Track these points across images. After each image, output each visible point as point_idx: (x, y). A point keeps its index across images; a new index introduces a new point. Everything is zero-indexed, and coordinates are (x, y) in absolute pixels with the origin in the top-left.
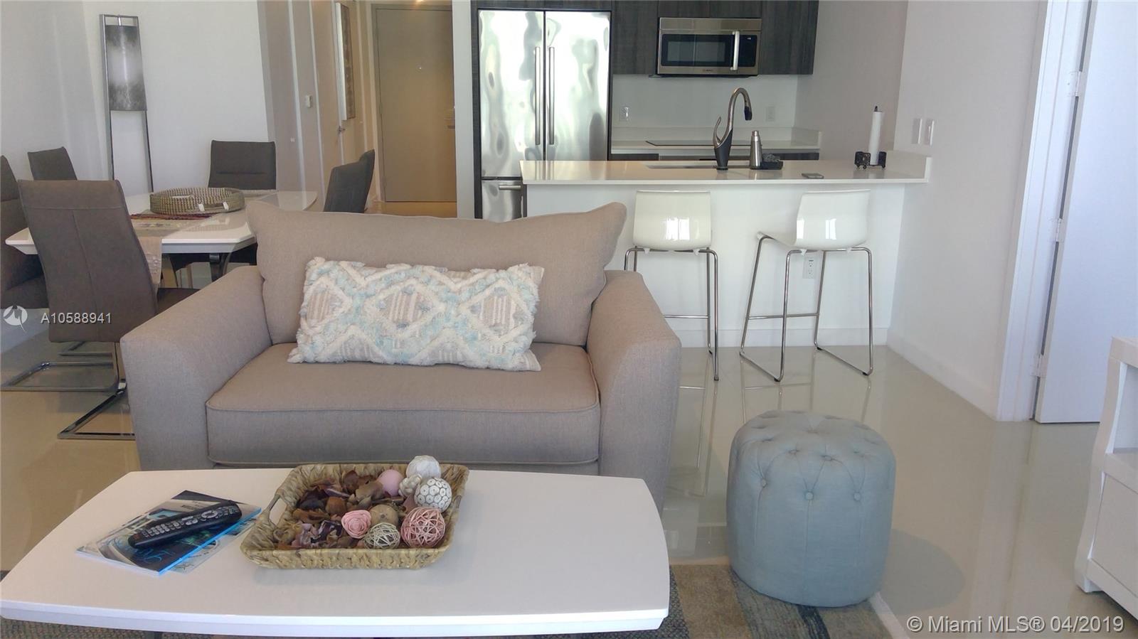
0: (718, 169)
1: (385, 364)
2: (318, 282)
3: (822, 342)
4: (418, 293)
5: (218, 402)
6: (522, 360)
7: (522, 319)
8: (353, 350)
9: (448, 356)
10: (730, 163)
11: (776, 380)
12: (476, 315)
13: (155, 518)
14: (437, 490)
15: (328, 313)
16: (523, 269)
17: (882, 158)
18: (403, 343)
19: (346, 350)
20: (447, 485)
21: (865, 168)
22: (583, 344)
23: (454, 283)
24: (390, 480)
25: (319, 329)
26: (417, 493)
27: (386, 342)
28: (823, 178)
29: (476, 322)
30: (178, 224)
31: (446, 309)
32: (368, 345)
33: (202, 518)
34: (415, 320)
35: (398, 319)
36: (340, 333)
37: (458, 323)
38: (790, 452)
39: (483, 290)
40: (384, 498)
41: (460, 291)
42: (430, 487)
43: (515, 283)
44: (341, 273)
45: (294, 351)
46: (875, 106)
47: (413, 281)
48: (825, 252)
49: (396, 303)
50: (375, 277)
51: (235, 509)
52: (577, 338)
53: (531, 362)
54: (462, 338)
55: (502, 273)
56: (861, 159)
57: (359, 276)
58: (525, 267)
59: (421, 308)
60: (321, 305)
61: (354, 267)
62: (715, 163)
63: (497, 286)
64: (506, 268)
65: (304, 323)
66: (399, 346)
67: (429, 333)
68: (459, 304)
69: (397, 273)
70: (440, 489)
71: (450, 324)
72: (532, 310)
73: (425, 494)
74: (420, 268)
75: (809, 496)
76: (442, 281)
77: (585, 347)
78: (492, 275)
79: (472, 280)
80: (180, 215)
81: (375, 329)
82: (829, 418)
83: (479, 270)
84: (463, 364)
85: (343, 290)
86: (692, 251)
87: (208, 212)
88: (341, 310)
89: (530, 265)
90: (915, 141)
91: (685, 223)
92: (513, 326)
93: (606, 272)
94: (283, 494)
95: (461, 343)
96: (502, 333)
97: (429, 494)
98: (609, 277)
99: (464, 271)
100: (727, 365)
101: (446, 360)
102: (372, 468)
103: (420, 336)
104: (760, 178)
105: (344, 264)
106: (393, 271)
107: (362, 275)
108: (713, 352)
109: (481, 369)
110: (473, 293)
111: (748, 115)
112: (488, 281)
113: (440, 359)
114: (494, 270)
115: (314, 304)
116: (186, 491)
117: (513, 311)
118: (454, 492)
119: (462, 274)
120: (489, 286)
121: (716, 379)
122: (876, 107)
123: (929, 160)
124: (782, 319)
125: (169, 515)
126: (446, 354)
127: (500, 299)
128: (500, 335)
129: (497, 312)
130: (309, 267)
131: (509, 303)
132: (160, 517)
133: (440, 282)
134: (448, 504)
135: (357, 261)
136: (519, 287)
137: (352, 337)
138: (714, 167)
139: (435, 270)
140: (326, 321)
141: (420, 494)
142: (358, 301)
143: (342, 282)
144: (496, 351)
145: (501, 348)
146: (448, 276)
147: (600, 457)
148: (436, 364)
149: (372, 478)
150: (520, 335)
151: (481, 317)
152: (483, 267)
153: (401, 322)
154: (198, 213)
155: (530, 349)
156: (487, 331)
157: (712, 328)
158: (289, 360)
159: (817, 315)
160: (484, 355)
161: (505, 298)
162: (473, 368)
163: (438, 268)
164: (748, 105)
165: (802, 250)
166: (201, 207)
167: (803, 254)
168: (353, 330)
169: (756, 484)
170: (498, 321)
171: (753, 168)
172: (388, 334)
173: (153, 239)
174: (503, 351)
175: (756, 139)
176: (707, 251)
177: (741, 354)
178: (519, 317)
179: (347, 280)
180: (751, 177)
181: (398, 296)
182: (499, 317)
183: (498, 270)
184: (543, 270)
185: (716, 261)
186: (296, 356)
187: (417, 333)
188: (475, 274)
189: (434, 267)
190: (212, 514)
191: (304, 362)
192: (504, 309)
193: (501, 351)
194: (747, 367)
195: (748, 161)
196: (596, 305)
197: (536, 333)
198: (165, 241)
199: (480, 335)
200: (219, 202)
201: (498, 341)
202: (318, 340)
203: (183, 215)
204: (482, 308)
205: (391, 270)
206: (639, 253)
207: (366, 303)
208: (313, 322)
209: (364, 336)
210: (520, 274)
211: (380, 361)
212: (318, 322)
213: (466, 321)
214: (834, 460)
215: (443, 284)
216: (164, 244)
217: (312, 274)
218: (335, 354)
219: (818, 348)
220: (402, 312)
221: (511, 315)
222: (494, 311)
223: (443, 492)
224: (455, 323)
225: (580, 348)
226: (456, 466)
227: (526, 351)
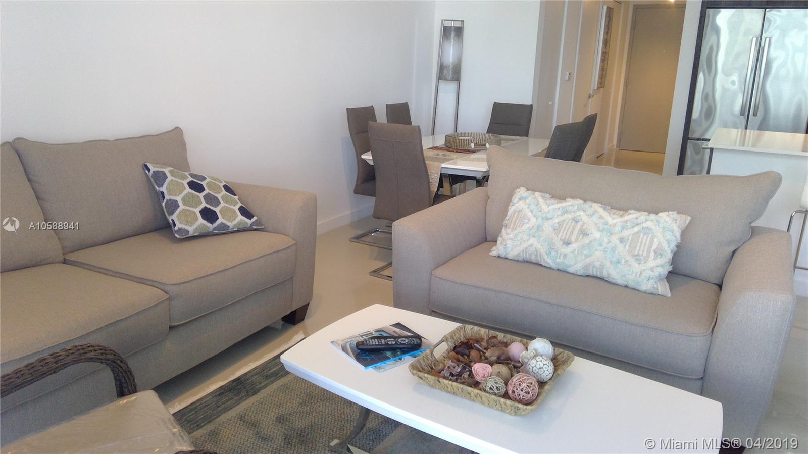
1: (550, 268)
2: (518, 205)
4: (583, 222)
5: (439, 272)
6: (656, 286)
7: (661, 254)
8: (531, 254)
9: (597, 272)
12: (623, 245)
13: (376, 334)
14: (542, 365)
15: (519, 226)
16: (671, 216)
18: (565, 256)
19: (526, 254)
20: (551, 364)
22: (717, 283)
23: (614, 220)
24: (516, 349)
25: (511, 236)
26: (528, 363)
27: (553, 253)
29: (622, 250)
30: (455, 155)
31: (601, 236)
32: (540, 253)
33: (398, 342)
34: (576, 240)
35: (565, 238)
36: (524, 241)
37: (608, 248)
39: (633, 227)
40: (508, 360)
41: (614, 225)
42: (537, 361)
43: (661, 225)
44: (534, 200)
45: (494, 248)
47: (581, 213)
49: (565, 228)
50: (555, 207)
51: (419, 341)
52: (714, 277)
53: (663, 289)
54: (609, 260)
55: (653, 216)
57: (545, 204)
58: (674, 214)
59: (582, 233)
60: (516, 221)
61: (543, 197)
63: (645, 225)
64: (656, 213)
65: (503, 231)
66: (562, 257)
67: (585, 252)
68: (611, 235)
69: (571, 205)
70: (544, 365)
71: (601, 248)
72: (672, 248)
73: (533, 365)
74: (590, 203)
76: (603, 215)
77: (720, 286)
78: (643, 216)
79: (626, 218)
80: (460, 150)
81: (547, 243)
83: (634, 211)
84: (607, 279)
85: (532, 211)
87: (476, 149)
88: (527, 226)
89: (679, 213)
92: (653, 258)
93: (752, 226)
94: (447, 340)
95: (608, 264)
96: (642, 262)
97: (536, 366)
98: (755, 231)
99: (623, 210)
101: (595, 274)
102: (509, 338)
103: (578, 253)
105: (537, 194)
106: (569, 203)
107: (547, 204)
109: (621, 286)
110: (623, 228)
112: (639, 221)
113: (590, 273)
114: (646, 213)
115: (513, 218)
116: (399, 323)
117: (654, 247)
118: (555, 370)
119: (621, 212)
120: (639, 224)
125: (385, 335)
126: (595, 270)
127: (646, 237)
128: (639, 264)
129: (641, 245)
130: (515, 194)
131: (652, 241)
132: (380, 335)
133: (601, 216)
134: (548, 377)
135: (547, 193)
136: (664, 228)
137: (531, 245)
139: (601, 207)
140: (516, 232)
141: (530, 364)
142: (540, 221)
143: (533, 207)
144: (634, 275)
145: (639, 274)
146: (609, 213)
147: (704, 376)
148: (587, 276)
149: (506, 345)
150: (657, 266)
151: (627, 248)
152: (638, 210)
153: (566, 241)
154: (470, 149)
155: (665, 278)
156: (632, 260)
158: (490, 254)
160: (624, 276)
161: (650, 235)
162: (614, 284)
163: (603, 206)
166: (473, 145)
168: (532, 241)
170: (641, 253)
172: (556, 248)
173: (436, 164)
174: (640, 276)
178: (659, 253)
179: (537, 205)
181: (568, 222)
182: (642, 250)
183: (650, 213)
184: (689, 218)
186: (494, 252)
187: (577, 250)
188: (630, 214)
189: (600, 205)
190: (404, 341)
191: (499, 256)
192: (648, 243)
193: (638, 276)
196: (736, 254)
197: (673, 267)
198: (443, 165)
199: (623, 260)
200: (484, 143)
201: (636, 267)
202: (509, 243)
203: (463, 150)
204: (630, 241)
205: (569, 202)
207: (545, 223)
208: (509, 231)
209: (539, 246)
210: (667, 219)
211: (548, 266)
212: (512, 231)
213: (614, 249)
215: (603, 218)
216: (442, 168)
217: (515, 199)
218: (518, 255)
220: (569, 233)
221: (652, 249)
222: (639, 244)
223: (546, 368)
224: (605, 248)
225: (716, 286)
226: (566, 352)
227: (660, 279)
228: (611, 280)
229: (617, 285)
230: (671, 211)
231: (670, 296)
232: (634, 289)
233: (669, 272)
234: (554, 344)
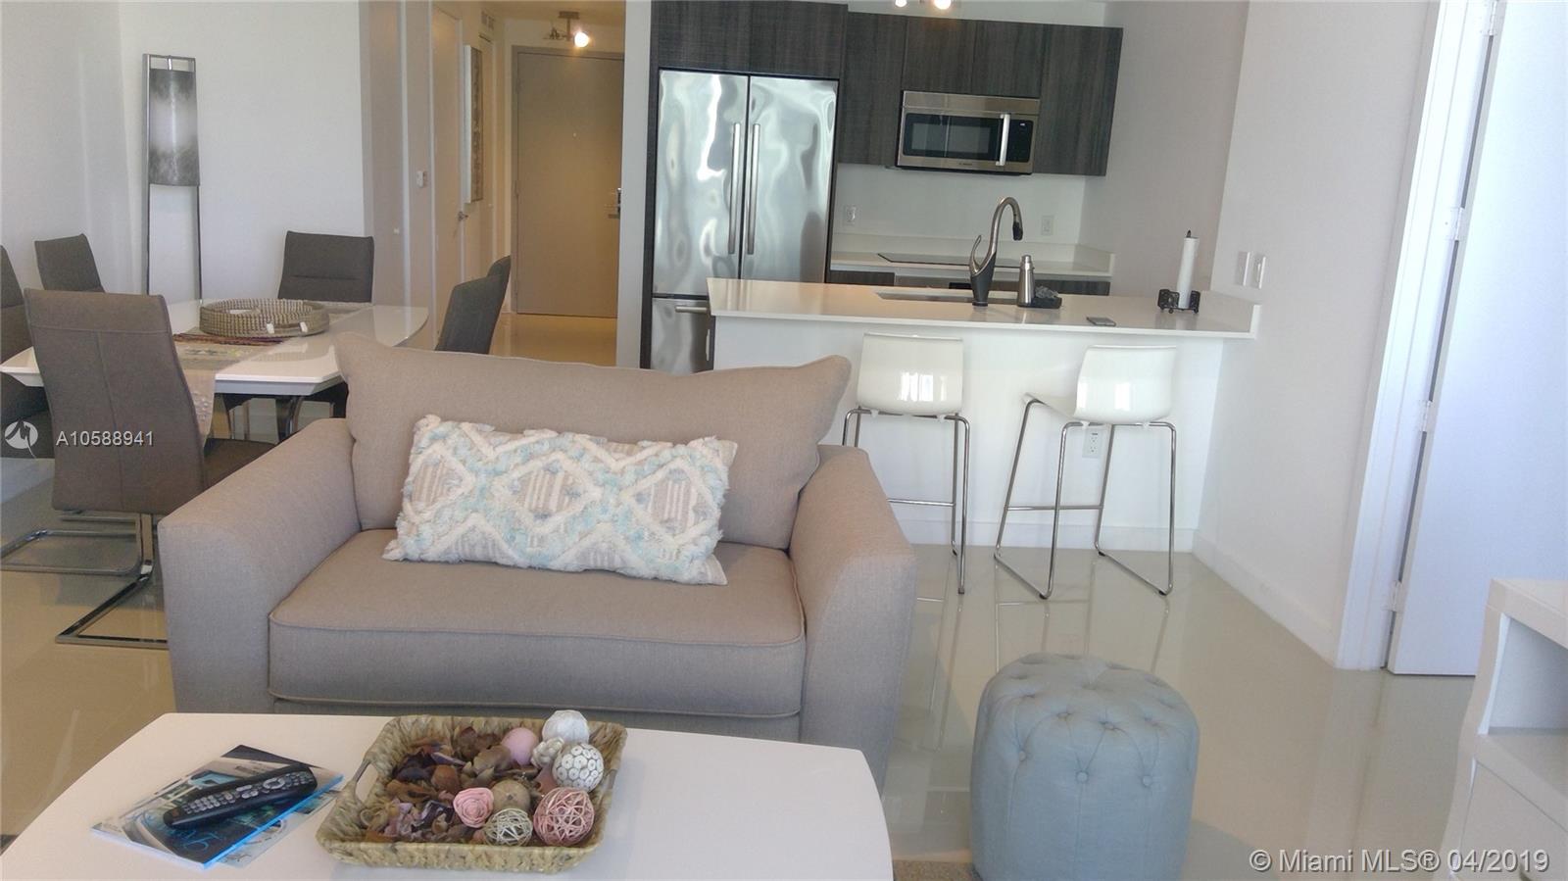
0: (974, 304)
1: (515, 567)
2: (430, 451)
3: (1106, 544)
4: (566, 472)
5: (286, 615)
6: (703, 570)
7: (705, 514)
8: (473, 546)
9: (602, 561)
10: (993, 294)
11: (1042, 597)
12: (642, 506)
13: (198, 784)
14: (585, 761)
15: (442, 494)
16: (709, 444)
17: (1195, 299)
18: (542, 539)
19: (463, 546)
20: (598, 756)
21: (1171, 311)
22: (784, 547)
23: (616, 460)
24: (520, 742)
25: (427, 515)
26: (556, 765)
27: (518, 538)
28: (1114, 326)
29: (644, 514)
30: (237, 351)
31: (603, 495)
32: (494, 540)
33: (264, 788)
34: (560, 508)
35: (537, 507)
36: (457, 522)
37: (618, 515)
38: (1059, 715)
39: (654, 473)
40: (512, 768)
41: (623, 472)
42: (574, 757)
43: (698, 464)
44: (463, 439)
45: (392, 544)
46: (1188, 230)
47: (559, 455)
48: (1113, 426)
49: (535, 484)
50: (509, 447)
51: (306, 775)
52: (778, 539)
53: (714, 573)
54: (622, 537)
55: (681, 449)
56: (1167, 299)
57: (487, 445)
58: (712, 442)
59: (568, 494)
60: (432, 483)
61: (480, 432)
62: (969, 293)
63: (672, 466)
64: (686, 442)
65: (407, 506)
66: (535, 543)
67: (580, 528)
68: (620, 490)
69: (537, 442)
70: (588, 760)
71: (606, 517)
72: (718, 501)
73: (568, 766)
74: (570, 436)
75: (1083, 776)
76: (599, 456)
77: (787, 551)
78: (666, 450)
79: (640, 456)
80: (242, 338)
81: (504, 520)
82: (1114, 667)
83: (649, 443)
84: (622, 571)
85: (464, 462)
86: (935, 417)
87: (279, 335)
88: (460, 491)
89: (719, 438)
90: (1240, 281)
91: (928, 379)
92: (693, 522)
93: (819, 446)
94: (374, 758)
95: (621, 543)
96: (677, 532)
97: (573, 767)
98: (824, 454)
99: (629, 443)
100: (978, 571)
101: (599, 565)
102: (496, 723)
103: (566, 531)
104: (1030, 321)
105: (466, 426)
106: (532, 439)
107: (491, 444)
108: (959, 552)
109: (647, 579)
110: (640, 475)
111: (1018, 233)
112: (663, 461)
113: (592, 564)
114: (670, 444)
115: (423, 479)
116: (241, 746)
117: (693, 502)
118: (607, 762)
119: (627, 447)
120: (662, 466)
121: (961, 592)
122: (1189, 232)
123: (1257, 309)
124: (1053, 511)
125: (221, 781)
126: (599, 559)
127: (677, 486)
128: (674, 535)
129: (671, 502)
130: (419, 429)
131: (688, 492)
132: (207, 782)
133: (596, 457)
134: (597, 781)
135: (484, 423)
136: (703, 468)
137: (473, 529)
138: (969, 300)
139: (591, 440)
140: (438, 505)
141: (560, 766)
142: (483, 479)
143: (463, 452)
144: (667, 557)
145: (675, 553)
146: (607, 450)
147: (802, 708)
148: (586, 570)
149: (495, 739)
150: (702, 535)
151: (649, 510)
152: (655, 439)
153: (541, 511)
154: (265, 336)
155: (714, 553)
156: (657, 528)
157: (959, 519)
158: (385, 556)
159: (1100, 507)
160: (652, 561)
161: (683, 483)
162: (634, 578)
163: (593, 437)
164: (1017, 221)
165: (1082, 422)
166: (270, 328)
167: (1084, 427)
168: (475, 519)
169: (1012, 755)
170: (673, 515)
171: (1022, 305)
172: (522, 527)
173: (203, 374)
174: (677, 557)
175: (1027, 266)
176: (955, 418)
177: (997, 557)
178: (701, 511)
179: (470, 450)
180: (1018, 320)
181: (537, 476)
182: (674, 510)
183: (675, 444)
184: (736, 445)
185: (967, 431)
186: (394, 551)
187: (562, 526)
188: (644, 448)
189: (588, 437)
190: (277, 783)
191: (405, 560)
192: (682, 498)
193: (674, 558)
194: (1004, 575)
195: (1016, 293)
196: (805, 496)
197: (724, 533)
198: (219, 376)
199: (646, 534)
200: (294, 322)
201: (671, 542)
202: (426, 531)
203: (248, 339)
204: (652, 497)
205: (531, 438)
206: (863, 415)
207: (495, 483)
208: (421, 505)
209: (488, 528)
210: (705, 451)
211: (510, 563)
212: (428, 506)
213: (628, 514)
214: (1119, 729)
215: (601, 461)
216: (218, 381)
217: (422, 439)
218: (447, 551)
219: (1100, 553)
220: (542, 497)
221: (690, 507)
222: (668, 500)
223: (592, 765)
224: (613, 516)
225: (781, 552)
226: (610, 724)
227: (708, 557)
228: (629, 572)
229: (640, 578)
230: (708, 436)
231: (725, 582)
232: (670, 581)
233: (719, 541)
234: (589, 714)
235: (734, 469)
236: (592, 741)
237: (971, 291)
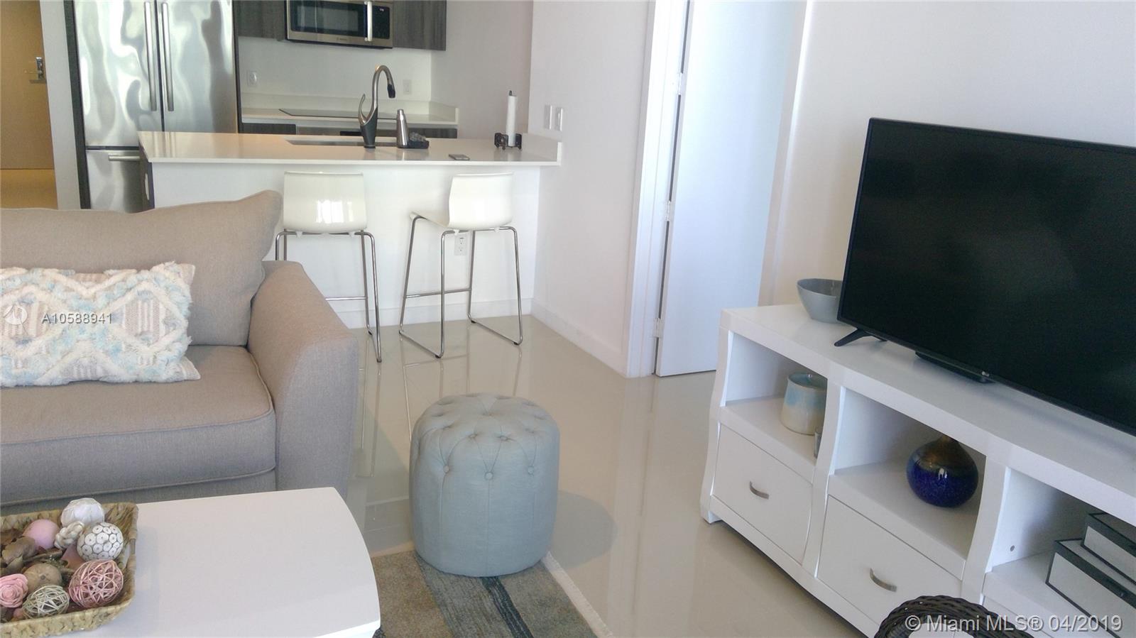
0: (366, 147)
1: (4, 388)
3: (476, 315)
4: (40, 302)
6: (178, 370)
7: (174, 325)
9: (85, 372)
10: (378, 139)
11: (437, 357)
12: (116, 324)
14: (106, 537)
16: (170, 268)
17: (518, 139)
18: (26, 362)
20: (117, 530)
21: (504, 149)
22: (244, 343)
23: (85, 288)
24: (41, 532)
26: (80, 544)
28: (469, 160)
29: (118, 331)
34: (39, 335)
35: (17, 335)
37: (95, 334)
38: (469, 437)
39: (124, 295)
40: (39, 554)
41: (94, 297)
42: (96, 535)
43: (162, 285)
46: (510, 90)
47: (32, 289)
48: (474, 232)
52: (238, 338)
53: (189, 371)
54: (101, 351)
55: (145, 274)
56: (500, 140)
58: (173, 266)
62: (360, 139)
63: (140, 288)
64: (149, 268)
66: (20, 365)
67: (61, 348)
69: (9, 279)
70: (109, 535)
71: (85, 336)
72: (185, 314)
73: (92, 543)
74: (39, 271)
75: (489, 476)
76: (69, 285)
77: (246, 347)
78: (132, 276)
79: (108, 283)
82: (501, 398)
83: (116, 271)
84: (105, 380)
86: (347, 234)
89: (178, 262)
90: (547, 125)
91: (338, 205)
92: (164, 333)
93: (263, 262)
95: (101, 356)
96: (151, 342)
97: (96, 544)
98: (268, 269)
99: (96, 273)
100: (389, 344)
101: (83, 376)
102: (14, 520)
103: (48, 352)
104: (408, 159)
108: (374, 332)
109: (128, 383)
110: (111, 299)
111: (392, 92)
112: (130, 285)
113: (75, 377)
114: (134, 271)
117: (162, 316)
118: (126, 534)
119: (94, 276)
120: (131, 289)
121: (379, 361)
122: (511, 92)
123: (560, 145)
124: (440, 295)
126: (82, 371)
127: (146, 304)
128: (149, 345)
129: (143, 317)
131: (157, 309)
133: (67, 287)
134: (119, 550)
136: (167, 288)
138: (359, 144)
139: (59, 273)
141: (85, 544)
144: (145, 363)
145: (151, 359)
146: (77, 280)
147: (277, 465)
148: (70, 383)
149: (16, 533)
150: (174, 342)
151: (124, 326)
152: (120, 267)
153: (21, 338)
155: (185, 355)
156: (132, 340)
157: (372, 307)
159: (469, 290)
160: (131, 368)
161: (152, 301)
162: (117, 383)
163: (61, 271)
164: (390, 83)
165: (455, 230)
167: (456, 234)
169: (439, 470)
170: (145, 329)
171: (401, 147)
174: (154, 362)
175: (402, 118)
176: (362, 233)
177: (401, 332)
178: (170, 323)
180: (399, 158)
182: (146, 324)
183: (139, 271)
184: (194, 267)
185: (373, 245)
187: (44, 349)
188: (110, 276)
189: (56, 270)
192: (152, 314)
193: (151, 363)
194: (406, 344)
195: (395, 138)
196: (257, 303)
197: (192, 338)
199: (124, 346)
201: (146, 351)
204: (125, 315)
206: (289, 237)
210: (167, 274)
213: (104, 333)
214: (510, 439)
215: (72, 290)
219: (473, 322)
220: (21, 326)
221: (161, 320)
222: (140, 316)
223: (113, 538)
224: (91, 335)
225: (242, 348)
226: (121, 504)
227: (181, 359)
228: (111, 379)
229: (123, 383)
230: (168, 261)
231: (199, 377)
232: (150, 382)
233: (189, 345)
234: (101, 498)
235: (195, 286)
236: (107, 520)
237: (362, 137)
